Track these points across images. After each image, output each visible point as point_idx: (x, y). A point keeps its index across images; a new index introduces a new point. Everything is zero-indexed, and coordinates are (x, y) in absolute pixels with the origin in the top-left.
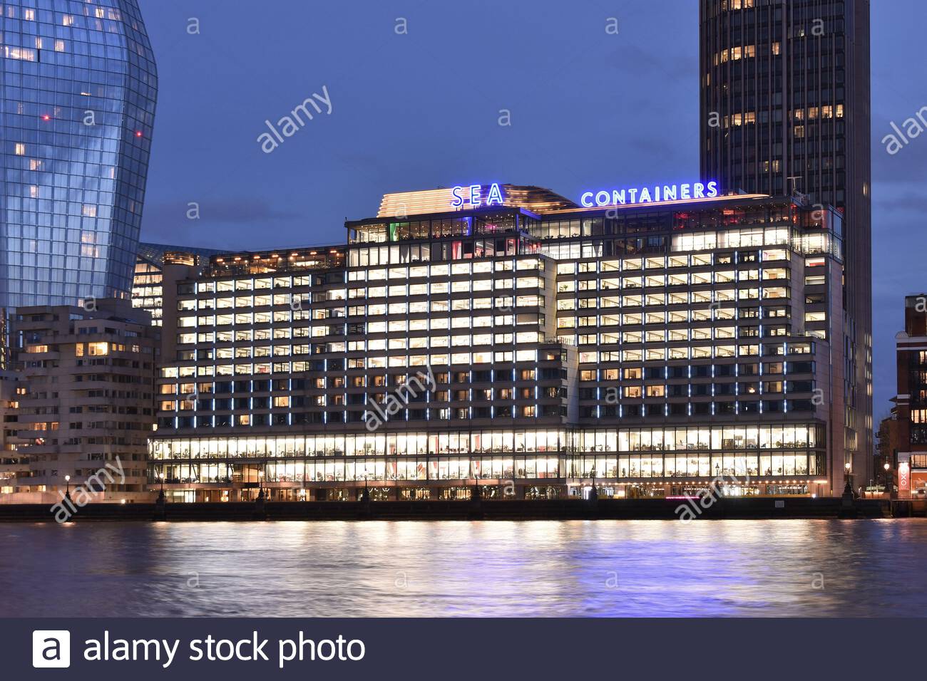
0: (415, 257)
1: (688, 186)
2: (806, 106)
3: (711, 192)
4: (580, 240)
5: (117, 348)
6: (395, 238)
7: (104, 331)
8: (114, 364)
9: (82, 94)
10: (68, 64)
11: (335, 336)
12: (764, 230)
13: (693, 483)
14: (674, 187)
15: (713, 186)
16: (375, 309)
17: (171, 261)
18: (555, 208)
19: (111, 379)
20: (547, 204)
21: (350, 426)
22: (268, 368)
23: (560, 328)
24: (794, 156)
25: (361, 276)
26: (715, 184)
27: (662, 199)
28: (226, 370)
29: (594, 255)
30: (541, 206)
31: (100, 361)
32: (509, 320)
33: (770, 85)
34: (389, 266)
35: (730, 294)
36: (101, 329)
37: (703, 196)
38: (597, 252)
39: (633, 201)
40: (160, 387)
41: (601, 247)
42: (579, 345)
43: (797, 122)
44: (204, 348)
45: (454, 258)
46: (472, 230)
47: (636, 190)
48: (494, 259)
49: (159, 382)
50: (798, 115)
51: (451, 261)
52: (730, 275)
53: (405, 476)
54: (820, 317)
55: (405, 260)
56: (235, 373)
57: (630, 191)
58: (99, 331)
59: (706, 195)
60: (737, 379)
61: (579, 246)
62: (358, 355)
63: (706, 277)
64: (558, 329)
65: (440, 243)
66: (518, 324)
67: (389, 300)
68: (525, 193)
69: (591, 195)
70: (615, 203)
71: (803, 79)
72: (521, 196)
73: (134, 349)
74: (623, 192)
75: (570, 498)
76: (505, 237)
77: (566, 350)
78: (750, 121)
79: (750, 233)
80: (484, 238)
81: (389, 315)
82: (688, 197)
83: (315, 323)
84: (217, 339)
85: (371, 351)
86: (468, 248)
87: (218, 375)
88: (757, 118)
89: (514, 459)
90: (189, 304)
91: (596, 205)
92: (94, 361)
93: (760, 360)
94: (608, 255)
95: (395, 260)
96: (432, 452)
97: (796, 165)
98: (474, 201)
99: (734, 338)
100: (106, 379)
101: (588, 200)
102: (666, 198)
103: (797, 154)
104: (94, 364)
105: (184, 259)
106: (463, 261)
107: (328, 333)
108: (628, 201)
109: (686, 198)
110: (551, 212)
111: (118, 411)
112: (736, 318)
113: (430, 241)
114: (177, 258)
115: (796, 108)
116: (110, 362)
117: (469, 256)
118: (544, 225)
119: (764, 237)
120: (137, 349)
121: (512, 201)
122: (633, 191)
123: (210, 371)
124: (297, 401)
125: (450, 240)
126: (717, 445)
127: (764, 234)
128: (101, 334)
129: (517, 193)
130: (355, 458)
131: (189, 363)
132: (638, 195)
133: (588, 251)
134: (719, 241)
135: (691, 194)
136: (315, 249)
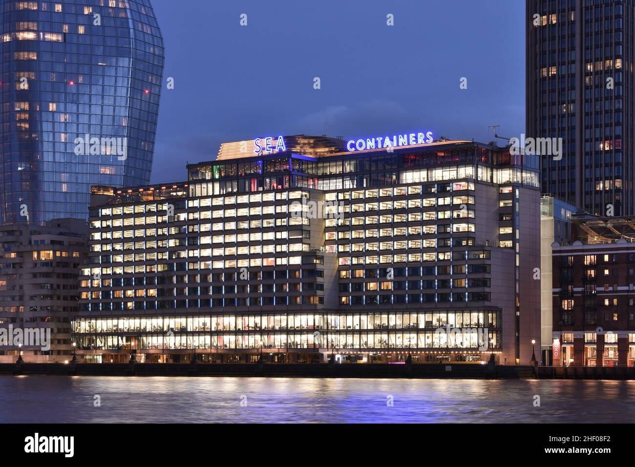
0: (230, 190)
1: (414, 135)
2: (593, 60)
3: (429, 139)
4: (342, 176)
5: (61, 254)
6: (217, 176)
7: (50, 243)
8: (58, 266)
9: (99, 64)
10: (88, 43)
11: (181, 247)
12: (457, 168)
13: (415, 352)
14: (405, 136)
15: (430, 135)
16: (205, 228)
17: (95, 192)
18: (331, 152)
19: (55, 277)
20: (327, 149)
21: (190, 310)
22: (142, 269)
23: (327, 240)
24: (585, 99)
25: (196, 203)
26: (431, 133)
27: (398, 145)
28: (119, 270)
29: (351, 187)
30: (322, 150)
31: (47, 263)
32: (284, 235)
33: (567, 44)
34: (213, 196)
35: (433, 215)
36: (47, 241)
37: (424, 142)
38: (353, 185)
39: (380, 146)
40: (80, 282)
41: (355, 180)
42: (338, 252)
43: (588, 74)
44: (106, 254)
45: (253, 190)
46: (263, 170)
47: (381, 138)
48: (277, 191)
49: (79, 278)
50: (589, 67)
51: (251, 193)
52: (433, 201)
53: (228, 345)
54: (509, 230)
55: (223, 192)
56: (124, 272)
57: (377, 139)
58: (46, 242)
59: (425, 141)
60: (436, 277)
61: (341, 180)
62: (194, 260)
63: (417, 203)
64: (326, 240)
65: (243, 180)
66: (290, 237)
67: (213, 221)
68: (312, 141)
69: (353, 142)
70: (368, 148)
71: (591, 40)
72: (309, 144)
73: (74, 255)
74: (373, 140)
75: (325, 362)
76: (283, 175)
77: (323, 256)
78: (553, 73)
79: (449, 170)
80: (271, 175)
81: (212, 231)
82: (415, 143)
83: (171, 237)
84: (113, 249)
85: (203, 257)
86: (261, 183)
87: (114, 273)
88: (558, 71)
89: (287, 334)
90: (97, 224)
91: (356, 150)
92: (43, 263)
93: (451, 263)
94: (360, 187)
95: (217, 192)
96: (239, 329)
97: (587, 106)
98: (268, 149)
99: (434, 247)
100: (52, 276)
101: (353, 146)
102: (400, 144)
103: (587, 98)
104: (43, 266)
105: (104, 191)
106: (257, 192)
107: (178, 244)
108: (377, 147)
109: (413, 144)
110: (329, 155)
111: (62, 299)
112: (436, 233)
113: (237, 178)
114: (99, 190)
115: (587, 62)
116: (54, 264)
117: (261, 189)
118: (320, 165)
119: (457, 172)
120: (78, 255)
121: (301, 147)
122: (379, 139)
123: (109, 271)
124: (161, 292)
125: (250, 177)
126: (422, 326)
127: (457, 170)
128: (48, 244)
129: (306, 141)
130: (193, 333)
131: (97, 265)
132: (383, 142)
133: (348, 184)
134: (429, 176)
135: (416, 141)
136: (176, 184)
